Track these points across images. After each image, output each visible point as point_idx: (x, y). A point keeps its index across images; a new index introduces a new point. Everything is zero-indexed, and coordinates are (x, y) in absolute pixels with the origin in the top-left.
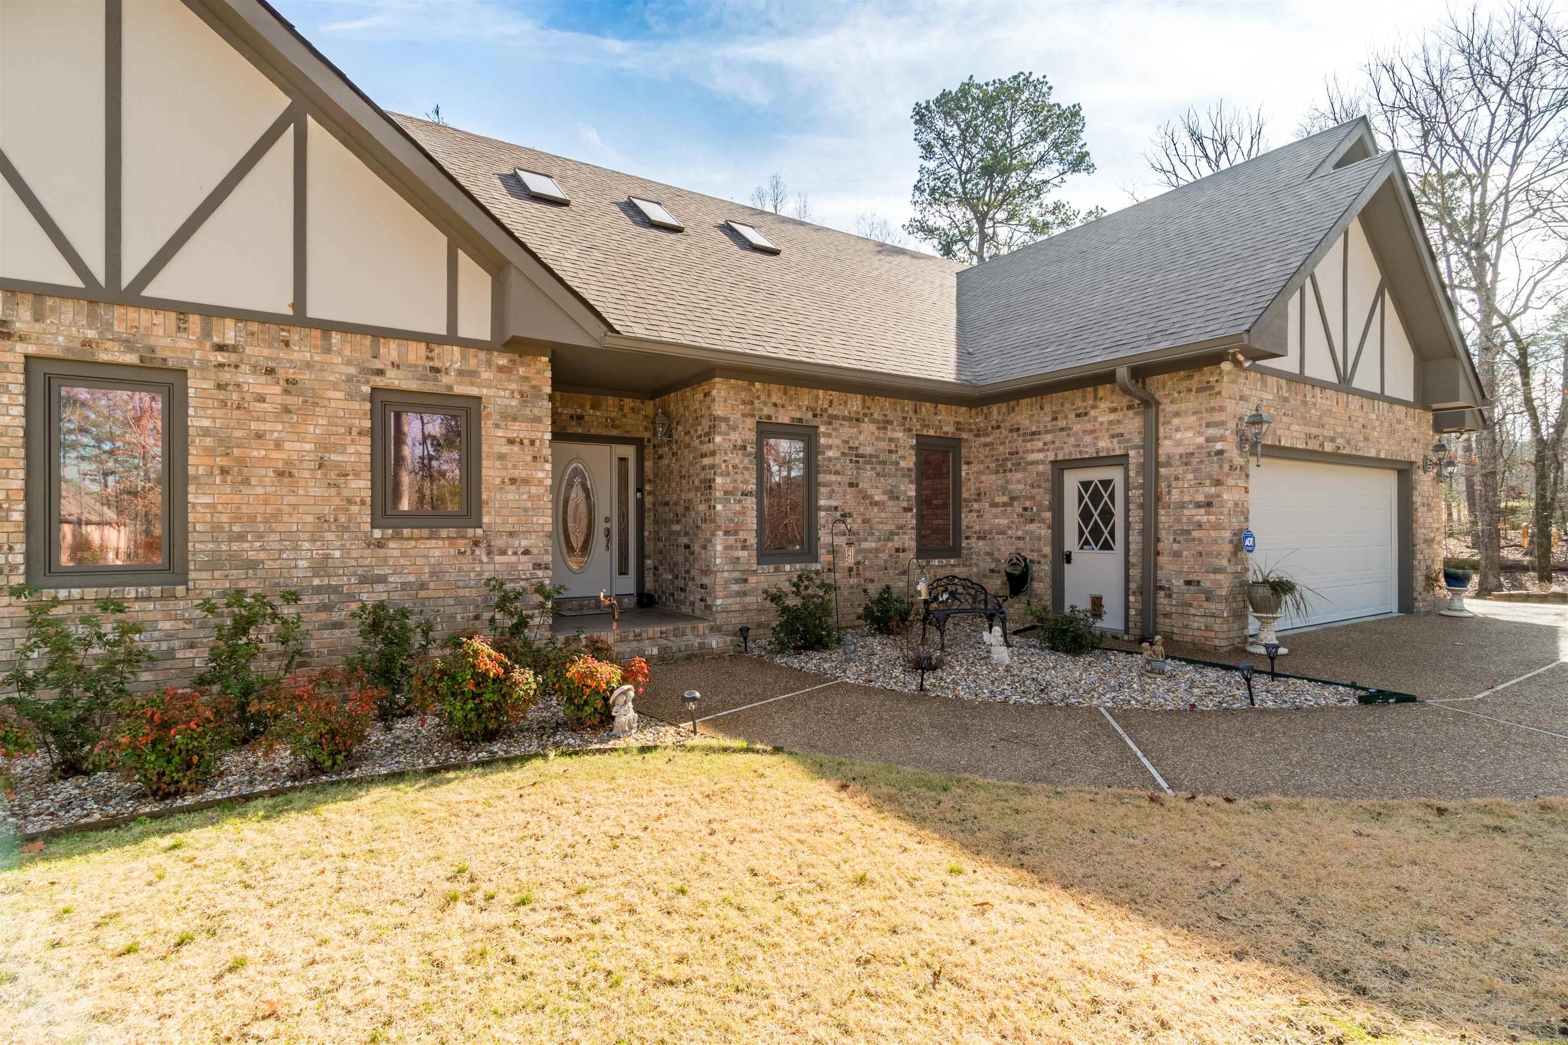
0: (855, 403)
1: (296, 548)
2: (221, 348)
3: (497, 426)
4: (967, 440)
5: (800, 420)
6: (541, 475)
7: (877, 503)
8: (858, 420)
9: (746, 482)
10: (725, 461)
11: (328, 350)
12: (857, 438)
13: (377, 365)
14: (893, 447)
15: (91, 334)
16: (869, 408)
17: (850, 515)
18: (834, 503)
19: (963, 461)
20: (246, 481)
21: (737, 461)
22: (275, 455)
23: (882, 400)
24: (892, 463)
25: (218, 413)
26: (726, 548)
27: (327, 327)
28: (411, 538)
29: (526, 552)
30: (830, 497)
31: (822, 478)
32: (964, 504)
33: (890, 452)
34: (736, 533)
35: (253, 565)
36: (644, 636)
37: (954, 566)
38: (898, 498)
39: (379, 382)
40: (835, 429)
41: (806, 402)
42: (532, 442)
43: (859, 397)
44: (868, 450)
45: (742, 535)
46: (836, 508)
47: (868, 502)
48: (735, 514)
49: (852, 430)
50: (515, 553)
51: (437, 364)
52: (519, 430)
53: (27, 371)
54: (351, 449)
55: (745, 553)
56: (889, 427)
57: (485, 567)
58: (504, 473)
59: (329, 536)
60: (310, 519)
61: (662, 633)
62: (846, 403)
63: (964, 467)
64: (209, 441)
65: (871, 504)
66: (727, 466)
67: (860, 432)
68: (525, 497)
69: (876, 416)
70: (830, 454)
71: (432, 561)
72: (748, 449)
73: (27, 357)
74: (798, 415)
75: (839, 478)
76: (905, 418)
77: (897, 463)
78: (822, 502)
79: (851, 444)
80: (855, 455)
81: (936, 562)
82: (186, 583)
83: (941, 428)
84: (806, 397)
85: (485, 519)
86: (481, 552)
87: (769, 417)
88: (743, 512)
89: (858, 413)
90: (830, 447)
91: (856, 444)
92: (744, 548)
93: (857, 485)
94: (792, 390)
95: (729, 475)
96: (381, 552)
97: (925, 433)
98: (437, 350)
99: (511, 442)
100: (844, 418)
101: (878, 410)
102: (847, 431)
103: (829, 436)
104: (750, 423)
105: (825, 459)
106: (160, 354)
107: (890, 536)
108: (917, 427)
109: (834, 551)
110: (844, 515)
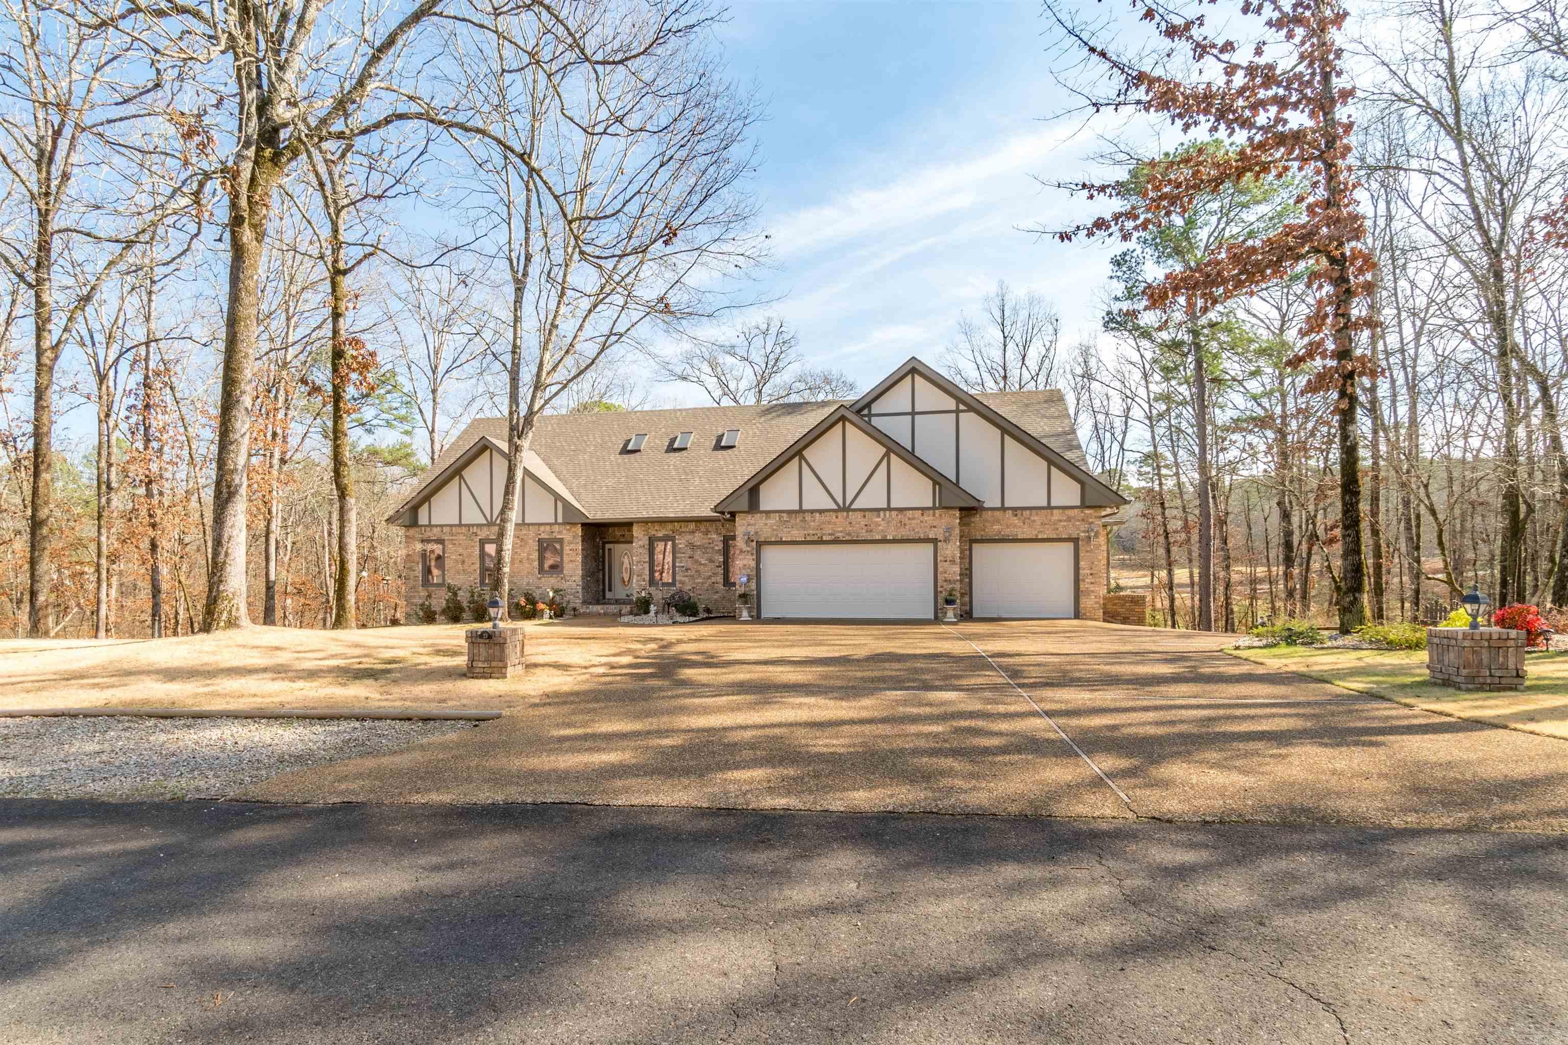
0: (692, 526)
1: (523, 579)
3: (567, 546)
5: (669, 536)
6: (579, 559)
7: (703, 564)
8: (694, 534)
9: (645, 558)
10: (636, 552)
11: (529, 531)
12: (693, 540)
13: (540, 533)
15: (488, 533)
16: (697, 530)
17: (690, 569)
18: (682, 565)
21: (641, 551)
23: (705, 523)
24: (710, 548)
26: (637, 581)
27: (529, 525)
28: (547, 577)
29: (574, 581)
30: (680, 562)
31: (676, 555)
33: (708, 544)
34: (641, 576)
35: (515, 583)
38: (714, 562)
39: (540, 537)
40: (684, 537)
41: (671, 529)
42: (577, 550)
43: (694, 523)
44: (698, 544)
45: (643, 576)
46: (683, 567)
47: (698, 564)
48: (640, 569)
49: (691, 537)
50: (571, 581)
51: (552, 531)
52: (573, 546)
54: (534, 555)
55: (644, 583)
56: (709, 534)
57: (564, 585)
58: (569, 559)
59: (530, 577)
60: (526, 572)
62: (687, 527)
65: (700, 565)
67: (694, 538)
68: (574, 565)
69: (702, 530)
70: (682, 546)
71: (551, 583)
72: (647, 547)
73: (480, 539)
74: (667, 534)
75: (686, 555)
76: (716, 530)
77: (713, 548)
78: (677, 564)
79: (691, 542)
80: (692, 546)
81: (733, 588)
84: (670, 526)
85: (565, 572)
88: (644, 568)
89: (693, 530)
90: (682, 544)
91: (693, 542)
92: (643, 581)
93: (693, 558)
94: (664, 526)
95: (638, 556)
96: (540, 580)
97: (728, 534)
98: (552, 527)
99: (571, 550)
100: (686, 533)
101: (703, 527)
102: (688, 537)
103: (681, 539)
104: (646, 538)
105: (678, 548)
107: (709, 577)
108: (724, 532)
109: (683, 583)
110: (687, 570)
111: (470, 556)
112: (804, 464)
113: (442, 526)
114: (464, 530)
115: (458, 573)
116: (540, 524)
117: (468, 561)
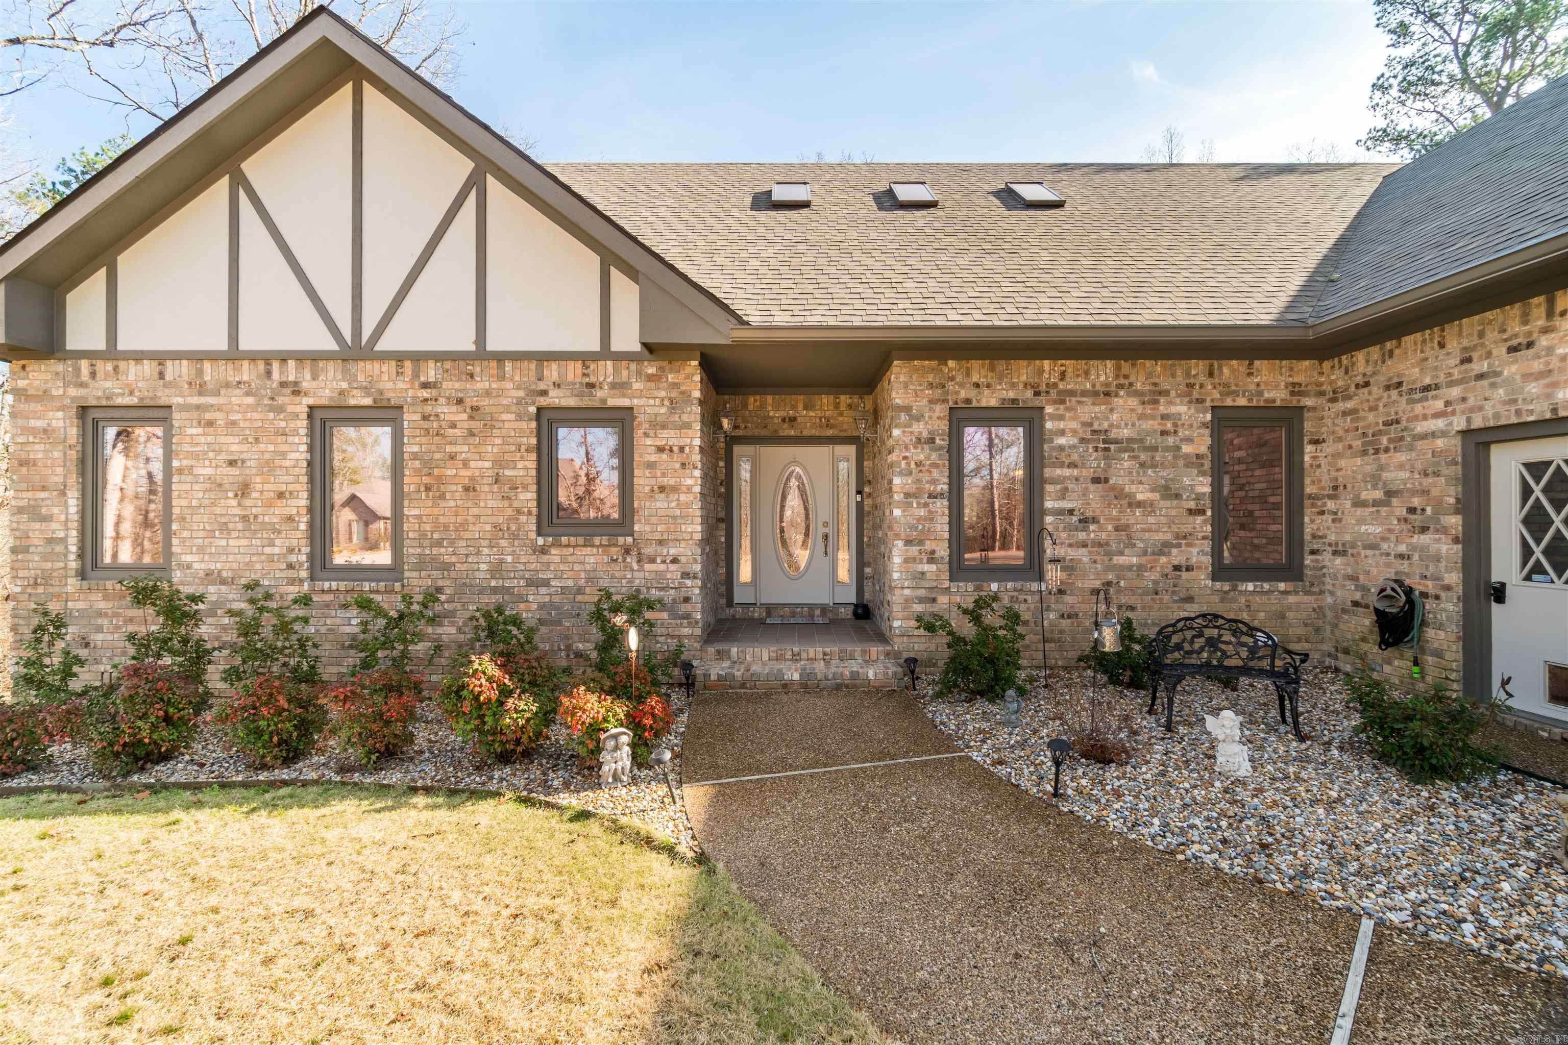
0: (1104, 372)
1: (478, 553)
2: (425, 386)
3: (646, 435)
4: (1314, 409)
5: (1014, 401)
6: (689, 482)
7: (1140, 504)
8: (1107, 394)
9: (934, 482)
10: (905, 458)
11: (502, 378)
12: (1107, 419)
13: (542, 386)
14: (1169, 426)
15: (344, 385)
16: (1126, 377)
17: (1095, 520)
18: (1066, 505)
19: (1306, 439)
20: (442, 497)
21: (922, 457)
22: (463, 472)
23: (1148, 363)
24: (1167, 449)
25: (424, 440)
26: (906, 561)
27: (501, 357)
28: (568, 546)
29: (675, 561)
30: (1062, 496)
31: (1048, 472)
32: (1307, 502)
33: (1164, 433)
34: (921, 542)
35: (446, 567)
36: (804, 655)
37: (1286, 592)
38: (1178, 496)
39: (543, 401)
40: (1067, 409)
41: (1024, 378)
42: (682, 449)
43: (1109, 364)
44: (1126, 433)
45: (929, 545)
46: (1071, 512)
47: (1124, 502)
48: (918, 520)
49: (1097, 409)
50: (664, 562)
51: (592, 379)
52: (669, 437)
53: (310, 416)
54: (520, 465)
55: (933, 567)
56: (1162, 400)
57: (636, 574)
58: (653, 481)
59: (503, 543)
60: (488, 527)
61: (825, 654)
62: (1087, 373)
63: (1309, 448)
64: (417, 463)
65: (1130, 505)
66: (908, 464)
67: (1112, 410)
68: (673, 505)
69: (1138, 386)
70: (1062, 441)
71: (588, 567)
72: (938, 441)
73: (311, 408)
74: (1011, 395)
75: (1076, 472)
76: (1190, 386)
77: (1178, 448)
78: (1049, 504)
79: (1096, 427)
80: (1103, 441)
81: (1250, 587)
82: (401, 580)
83: (1260, 394)
84: (1023, 371)
85: (636, 528)
86: (632, 560)
87: (968, 401)
88: (930, 518)
89: (1107, 385)
90: (1062, 433)
91: (1106, 425)
92: (931, 561)
93: (1106, 480)
94: (1001, 365)
95: (910, 473)
96: (545, 558)
97: (1229, 402)
98: (593, 366)
99: (661, 449)
100: (1084, 393)
101: (1142, 378)
102: (1089, 410)
103: (1061, 418)
104: (941, 410)
105: (1053, 448)
106: (388, 395)
107: (1164, 548)
108: (1214, 395)
109: (1067, 565)
110: (1084, 521)
111: (268, 467)
113: (160, 357)
114: (247, 372)
115: (225, 528)
116: (543, 358)
117: (263, 488)
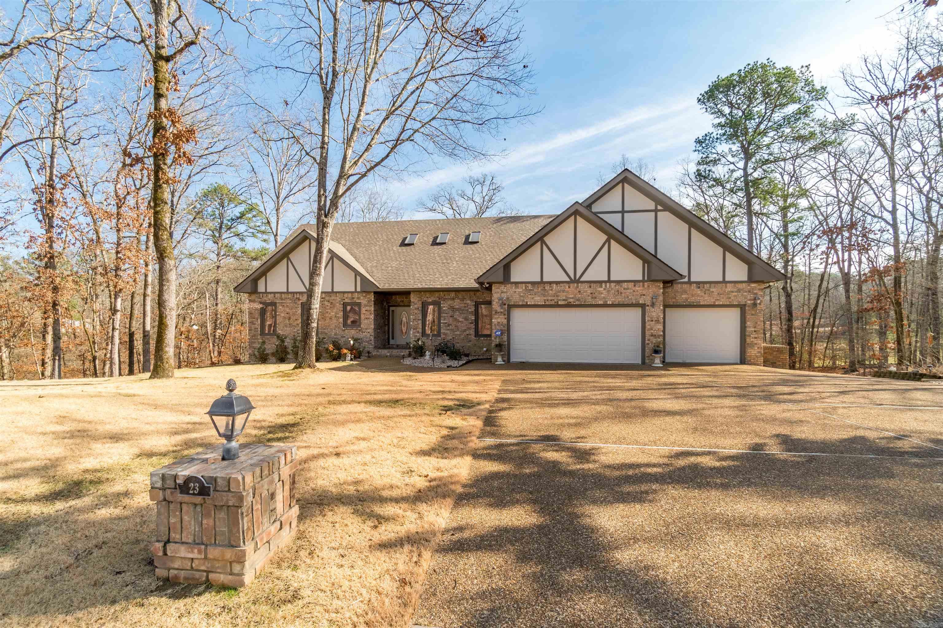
0: (453, 295)
1: (332, 331)
5: (435, 301)
6: (372, 317)
7: (460, 322)
8: (454, 299)
9: (419, 317)
10: (413, 312)
11: (336, 297)
12: (454, 304)
13: (344, 298)
14: (466, 306)
16: (457, 297)
17: (451, 325)
20: (326, 320)
21: (416, 312)
22: (329, 315)
23: (462, 293)
24: (466, 310)
25: (322, 309)
26: (413, 333)
27: (336, 292)
28: (349, 329)
29: (369, 333)
30: (445, 319)
31: (442, 315)
34: (416, 329)
35: (326, 334)
36: (393, 352)
38: (468, 320)
39: (344, 302)
40: (445, 302)
41: (437, 296)
42: (370, 311)
43: (454, 293)
44: (457, 307)
45: (418, 330)
46: (446, 323)
48: (415, 325)
49: (452, 302)
51: (353, 297)
52: (368, 308)
53: (301, 304)
54: (340, 314)
55: (418, 334)
56: (465, 300)
57: (361, 335)
59: (337, 329)
60: (335, 326)
62: (449, 295)
65: (458, 322)
67: (454, 302)
69: (460, 298)
70: (445, 309)
71: (352, 334)
72: (419, 309)
73: (301, 302)
74: (435, 299)
76: (471, 297)
77: (468, 310)
78: (442, 322)
79: (451, 306)
80: (452, 308)
81: (482, 339)
83: (485, 299)
84: (437, 294)
85: (362, 326)
87: (426, 301)
88: (418, 324)
89: (454, 297)
90: (445, 307)
91: (453, 306)
93: (453, 317)
94: (432, 294)
96: (344, 332)
97: (478, 301)
98: (353, 294)
99: (366, 311)
100: (449, 299)
101: (460, 296)
102: (450, 302)
103: (444, 304)
104: (420, 302)
105: (443, 310)
107: (465, 331)
108: (475, 299)
109: (445, 334)
110: (449, 325)
111: (294, 314)
112: (545, 247)
113: (275, 293)
114: (290, 296)
115: (286, 326)
116: (344, 293)
117: (293, 318)
